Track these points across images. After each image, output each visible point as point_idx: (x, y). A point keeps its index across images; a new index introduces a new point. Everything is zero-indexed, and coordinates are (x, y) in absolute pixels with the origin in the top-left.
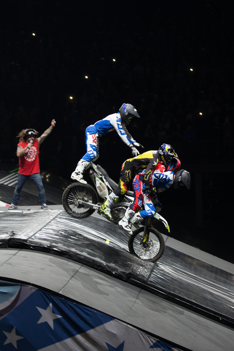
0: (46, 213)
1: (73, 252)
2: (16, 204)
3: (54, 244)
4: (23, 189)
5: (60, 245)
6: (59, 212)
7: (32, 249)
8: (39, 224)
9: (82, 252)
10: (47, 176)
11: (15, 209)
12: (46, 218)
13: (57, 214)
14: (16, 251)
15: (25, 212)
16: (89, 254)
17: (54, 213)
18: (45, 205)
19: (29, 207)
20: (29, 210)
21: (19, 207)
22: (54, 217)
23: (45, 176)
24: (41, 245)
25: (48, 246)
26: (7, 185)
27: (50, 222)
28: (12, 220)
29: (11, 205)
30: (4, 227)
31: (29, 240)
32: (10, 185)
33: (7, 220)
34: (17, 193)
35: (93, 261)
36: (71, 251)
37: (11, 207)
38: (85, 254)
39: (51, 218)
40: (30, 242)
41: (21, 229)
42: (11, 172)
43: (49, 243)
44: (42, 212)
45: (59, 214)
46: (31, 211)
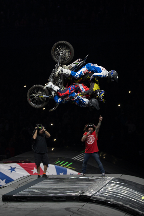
0: (103, 179)
1: (121, 205)
2: (84, 173)
3: (108, 199)
4: (88, 163)
5: (112, 200)
6: (112, 179)
7: (94, 202)
8: (99, 187)
9: (127, 205)
10: (104, 155)
11: (84, 176)
12: (103, 182)
13: (111, 180)
14: (85, 204)
15: (90, 178)
16: (131, 206)
17: (108, 179)
18: (103, 174)
19: (93, 175)
20: (93, 177)
21: (86, 175)
22: (109, 181)
23: (102, 155)
24: (100, 200)
25: (104, 200)
26: (79, 161)
27: (106, 185)
28: (82, 184)
29: (81, 174)
30: (77, 188)
31: (93, 196)
32: (80, 161)
33: (78, 183)
34: (84, 166)
35: (134, 211)
36: (119, 204)
37: (81, 175)
38: (128, 206)
39: (107, 182)
40: (93, 198)
41: (87, 189)
42: (81, 152)
43: (105, 198)
44: (101, 178)
45: (112, 180)
46: (94, 178)
